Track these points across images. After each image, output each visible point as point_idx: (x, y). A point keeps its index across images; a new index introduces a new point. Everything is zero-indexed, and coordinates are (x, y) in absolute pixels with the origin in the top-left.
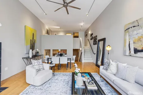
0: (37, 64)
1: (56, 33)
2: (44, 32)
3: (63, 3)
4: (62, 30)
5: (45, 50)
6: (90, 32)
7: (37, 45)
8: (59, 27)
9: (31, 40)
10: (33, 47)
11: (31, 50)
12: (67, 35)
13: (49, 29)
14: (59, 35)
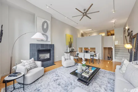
0: (66, 55)
1: (90, 35)
2: (79, 36)
3: (83, 14)
4: (95, 31)
5: (79, 48)
6: (127, 28)
7: (73, 45)
8: (91, 29)
9: (69, 42)
10: (70, 46)
11: (69, 48)
12: (100, 34)
13: (84, 32)
14: (92, 35)
